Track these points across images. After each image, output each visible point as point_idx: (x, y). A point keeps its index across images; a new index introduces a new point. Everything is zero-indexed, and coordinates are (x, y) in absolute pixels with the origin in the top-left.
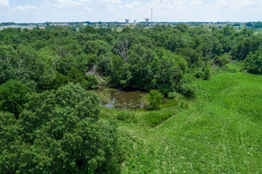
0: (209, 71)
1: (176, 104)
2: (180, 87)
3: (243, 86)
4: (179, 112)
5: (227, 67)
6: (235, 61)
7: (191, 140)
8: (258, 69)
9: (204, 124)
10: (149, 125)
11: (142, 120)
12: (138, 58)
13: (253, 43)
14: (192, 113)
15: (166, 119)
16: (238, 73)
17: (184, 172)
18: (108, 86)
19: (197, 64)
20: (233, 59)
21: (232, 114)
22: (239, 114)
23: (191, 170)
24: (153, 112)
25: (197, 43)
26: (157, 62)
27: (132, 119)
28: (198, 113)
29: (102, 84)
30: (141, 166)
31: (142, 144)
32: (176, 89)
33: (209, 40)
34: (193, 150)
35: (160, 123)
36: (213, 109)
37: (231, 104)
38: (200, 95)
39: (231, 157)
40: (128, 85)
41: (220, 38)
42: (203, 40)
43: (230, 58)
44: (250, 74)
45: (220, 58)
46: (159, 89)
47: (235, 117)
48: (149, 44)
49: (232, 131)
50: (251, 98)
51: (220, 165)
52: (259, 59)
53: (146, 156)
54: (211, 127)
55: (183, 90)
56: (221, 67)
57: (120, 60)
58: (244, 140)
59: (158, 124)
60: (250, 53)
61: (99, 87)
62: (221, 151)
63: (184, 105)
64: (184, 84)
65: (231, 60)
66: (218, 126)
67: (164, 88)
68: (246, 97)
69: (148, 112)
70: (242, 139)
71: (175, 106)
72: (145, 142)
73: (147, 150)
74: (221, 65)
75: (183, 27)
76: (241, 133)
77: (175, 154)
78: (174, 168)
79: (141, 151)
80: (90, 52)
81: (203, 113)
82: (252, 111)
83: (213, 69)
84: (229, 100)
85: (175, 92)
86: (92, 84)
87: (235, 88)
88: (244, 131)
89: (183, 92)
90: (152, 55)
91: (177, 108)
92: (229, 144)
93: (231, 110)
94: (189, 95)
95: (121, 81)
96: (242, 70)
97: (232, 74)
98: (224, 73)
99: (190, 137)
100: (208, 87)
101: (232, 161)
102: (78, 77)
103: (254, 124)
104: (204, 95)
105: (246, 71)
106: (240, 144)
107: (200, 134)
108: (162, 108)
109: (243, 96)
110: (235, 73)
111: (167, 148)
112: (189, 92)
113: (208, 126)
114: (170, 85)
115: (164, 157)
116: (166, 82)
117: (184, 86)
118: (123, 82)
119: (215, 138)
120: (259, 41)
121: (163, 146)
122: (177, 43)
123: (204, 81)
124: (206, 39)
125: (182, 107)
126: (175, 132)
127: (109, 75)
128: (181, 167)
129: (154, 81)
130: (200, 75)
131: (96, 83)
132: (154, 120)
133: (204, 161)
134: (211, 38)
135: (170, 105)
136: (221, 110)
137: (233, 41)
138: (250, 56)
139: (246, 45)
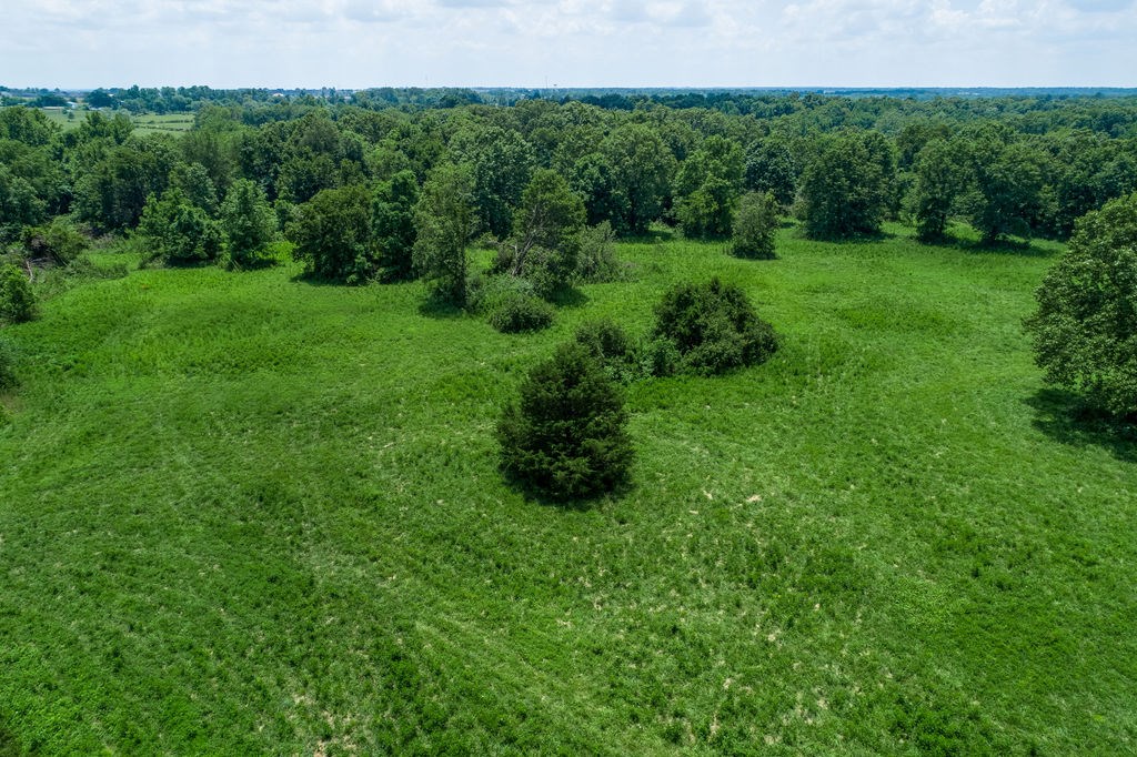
0: (22, 286)
3: (170, 307)
5: (86, 263)
6: (107, 239)
8: (193, 247)
9: (95, 436)
13: (145, 166)
14: (32, 428)
16: (137, 274)
20: (97, 233)
21: (169, 382)
22: (189, 377)
23: (116, 540)
28: (55, 419)
36: (101, 391)
37: (154, 360)
38: (28, 371)
39: (208, 467)
43: (86, 232)
44: (177, 271)
45: (45, 234)
47: (180, 388)
49: (185, 419)
50: (205, 331)
51: (188, 495)
52: (185, 217)
56: (63, 266)
60: (150, 198)
65: (90, 237)
66: (141, 424)
68: (190, 331)
74: (60, 261)
76: (212, 412)
81: (74, 412)
82: (219, 358)
83: (31, 280)
84: (144, 355)
87: (147, 318)
88: (218, 406)
92: (192, 446)
93: (161, 375)
96: (145, 263)
97: (115, 281)
98: (85, 285)
99: (65, 484)
100: (47, 339)
101: (214, 473)
103: (237, 384)
104: (47, 367)
105: (159, 263)
109: (181, 333)
110: (128, 278)
113: (110, 435)
119: (146, 452)
120: (161, 156)
128: (82, 550)
133: (141, 508)
136: (131, 385)
137: (66, 166)
138: (154, 210)
139: (122, 174)
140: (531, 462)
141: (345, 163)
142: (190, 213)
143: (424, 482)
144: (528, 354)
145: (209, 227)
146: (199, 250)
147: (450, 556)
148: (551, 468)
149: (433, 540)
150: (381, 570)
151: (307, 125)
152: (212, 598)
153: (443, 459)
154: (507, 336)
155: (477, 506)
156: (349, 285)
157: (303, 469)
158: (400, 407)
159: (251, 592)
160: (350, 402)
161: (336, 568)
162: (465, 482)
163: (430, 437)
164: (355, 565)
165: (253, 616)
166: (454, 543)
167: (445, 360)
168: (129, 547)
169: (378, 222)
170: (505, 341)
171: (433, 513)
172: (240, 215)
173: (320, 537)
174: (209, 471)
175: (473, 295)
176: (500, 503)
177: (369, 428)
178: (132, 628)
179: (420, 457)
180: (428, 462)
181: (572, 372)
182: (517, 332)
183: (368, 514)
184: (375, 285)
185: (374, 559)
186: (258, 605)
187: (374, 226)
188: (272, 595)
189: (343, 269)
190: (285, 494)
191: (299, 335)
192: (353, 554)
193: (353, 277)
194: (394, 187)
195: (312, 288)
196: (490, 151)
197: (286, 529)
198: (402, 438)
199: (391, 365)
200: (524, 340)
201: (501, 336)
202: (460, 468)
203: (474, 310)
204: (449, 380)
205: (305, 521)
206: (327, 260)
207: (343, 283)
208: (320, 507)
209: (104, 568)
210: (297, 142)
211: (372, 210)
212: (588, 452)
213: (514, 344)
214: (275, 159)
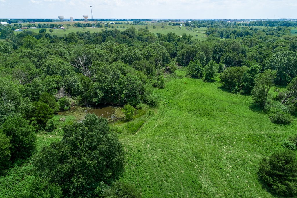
0: (163, 81)
1: (145, 113)
2: (145, 99)
3: (189, 91)
4: (149, 119)
5: (175, 74)
6: (180, 67)
7: (162, 138)
8: (197, 74)
9: (168, 125)
10: (130, 133)
11: (124, 130)
12: (106, 77)
13: (192, 51)
14: (158, 119)
15: (141, 126)
16: (184, 78)
17: (163, 157)
18: (80, 105)
19: (152, 75)
20: (179, 65)
21: (184, 115)
22: (189, 114)
23: (166, 155)
24: (130, 122)
25: (149, 53)
26: (123, 80)
27: (117, 131)
28: (162, 117)
29: (73, 105)
30: (136, 161)
31: (131, 147)
32: (142, 100)
33: (158, 48)
34: (165, 144)
35: (138, 130)
36: (171, 113)
37: (183, 106)
38: (160, 103)
39: (187, 142)
40: (100, 102)
41: (167, 46)
42: (154, 50)
43: (177, 64)
44: (193, 79)
45: (169, 66)
46: (128, 102)
47: (186, 117)
48: (106, 57)
49: (185, 126)
50: (195, 100)
51: (182, 149)
52: (197, 67)
53: (136, 154)
54: (173, 126)
55: (148, 101)
56: (171, 74)
57: (88, 80)
58: (193, 131)
59: (136, 131)
60: (191, 61)
61: (71, 107)
62: (181, 140)
63: (151, 113)
64: (147, 95)
65: (177, 66)
66: (177, 124)
67: (132, 101)
68: (192, 99)
69: (126, 124)
70: (192, 130)
71: (144, 115)
72: (132, 145)
73: (136, 150)
74: (171, 72)
75: (131, 33)
76: (191, 126)
77: (154, 148)
78: (156, 157)
79: (131, 152)
80: (53, 73)
81: (166, 117)
82: (196, 110)
83: (165, 76)
84: (181, 104)
85: (141, 103)
86: (64, 106)
87: (184, 93)
88: (193, 125)
89: (148, 103)
90: (117, 73)
91: (146, 116)
92: (185, 135)
93: (183, 111)
94: (152, 104)
95: (93, 100)
96: (187, 75)
97: (180, 80)
98: (174, 80)
99: (161, 136)
100: (164, 94)
101: (188, 145)
102: (50, 101)
103: (198, 119)
104: (163, 102)
105: (189, 76)
106: (191, 134)
107: (167, 132)
108: (135, 118)
109: (190, 99)
110: (182, 79)
111: (148, 146)
112: (152, 102)
113: (171, 126)
114: (137, 98)
115: (148, 152)
116: (133, 96)
117: (148, 98)
118: (95, 100)
119: (176, 133)
120: (196, 49)
121: (145, 146)
122: (133, 57)
123: (161, 90)
124: (156, 49)
125: (150, 115)
126: (150, 134)
127: (78, 95)
128: (160, 155)
129: (123, 96)
130: (156, 84)
131: (68, 105)
132: (133, 128)
133: (172, 148)
134: (159, 47)
135: (140, 115)
136: (177, 113)
137: (177, 47)
138: (191, 64)
139: (187, 52)
140: (267, 179)
141: (240, 54)
142: (199, 66)
143: (235, 168)
144: (279, 133)
145: (202, 70)
146: (199, 75)
147: (236, 196)
148: (273, 183)
149: (233, 189)
150: (218, 191)
151: (233, 44)
152: (180, 180)
153: (242, 163)
154: (274, 124)
155: (248, 183)
156: (232, 93)
157: (207, 151)
158: (235, 140)
159: (188, 183)
160: (223, 134)
161: (208, 185)
162: (247, 173)
163: (241, 153)
164: (212, 186)
165: (187, 189)
166: (238, 192)
167: (252, 128)
168: (168, 158)
169: (244, 78)
170: (273, 126)
171: (235, 180)
172: (210, 69)
173: (206, 174)
174: (187, 143)
175: (267, 106)
176: (254, 184)
177: (225, 144)
178: (165, 180)
179: (236, 159)
180: (238, 162)
181: (288, 160)
182: (277, 124)
183: (219, 172)
184: (239, 94)
185: (217, 187)
186: (189, 187)
187: (243, 79)
188: (192, 186)
189: (231, 88)
190: (201, 158)
191: (215, 107)
192: (212, 183)
193: (234, 91)
194: (251, 70)
195: (222, 92)
196: (286, 59)
197: (199, 168)
198: (233, 151)
199: (237, 125)
200: (279, 127)
201: (272, 123)
202: (246, 168)
203: (266, 112)
204: (251, 136)
205: (204, 168)
206: (228, 85)
207: (230, 92)
208: (208, 165)
209: (163, 162)
210: (229, 48)
211: (243, 74)
212: (286, 185)
213: (275, 128)
214: (222, 51)
